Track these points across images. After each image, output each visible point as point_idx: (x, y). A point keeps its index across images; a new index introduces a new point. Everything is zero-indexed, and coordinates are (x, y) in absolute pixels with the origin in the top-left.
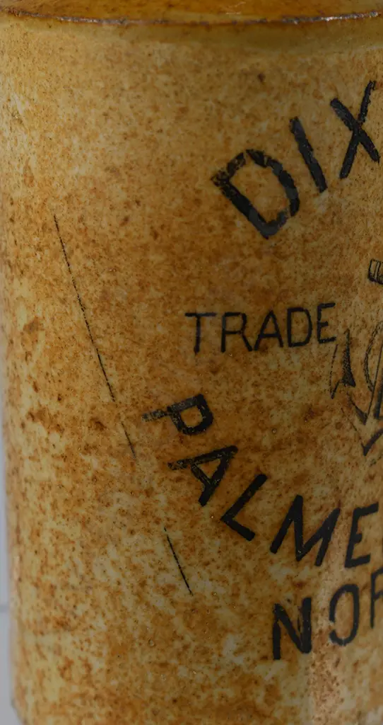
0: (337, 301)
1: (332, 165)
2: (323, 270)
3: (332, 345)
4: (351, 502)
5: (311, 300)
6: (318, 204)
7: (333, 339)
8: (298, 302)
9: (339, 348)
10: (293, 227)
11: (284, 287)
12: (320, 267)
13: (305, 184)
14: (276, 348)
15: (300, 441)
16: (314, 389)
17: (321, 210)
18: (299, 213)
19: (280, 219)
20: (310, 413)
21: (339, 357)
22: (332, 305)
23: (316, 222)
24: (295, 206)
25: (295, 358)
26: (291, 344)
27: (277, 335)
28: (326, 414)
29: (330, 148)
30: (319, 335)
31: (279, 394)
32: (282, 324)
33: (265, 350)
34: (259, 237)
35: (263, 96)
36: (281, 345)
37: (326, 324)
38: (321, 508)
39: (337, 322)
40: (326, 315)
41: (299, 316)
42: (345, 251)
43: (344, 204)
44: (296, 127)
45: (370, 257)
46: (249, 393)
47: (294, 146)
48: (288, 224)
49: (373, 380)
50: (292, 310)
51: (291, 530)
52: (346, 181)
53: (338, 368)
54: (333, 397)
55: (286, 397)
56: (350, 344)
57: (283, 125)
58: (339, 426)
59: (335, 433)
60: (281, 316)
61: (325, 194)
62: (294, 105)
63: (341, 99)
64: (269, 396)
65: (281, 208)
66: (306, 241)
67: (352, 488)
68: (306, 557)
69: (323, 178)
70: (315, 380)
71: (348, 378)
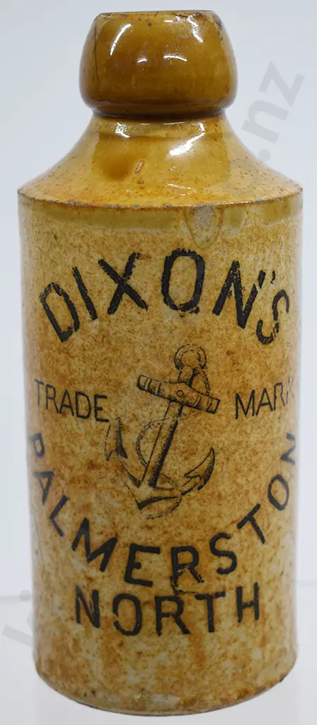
0: (108, 395)
1: (102, 304)
2: (97, 372)
3: (106, 425)
4: (126, 538)
5: (90, 389)
6: (92, 327)
7: (107, 421)
8: (82, 389)
9: (112, 427)
11: (73, 376)
12: (95, 370)
13: (83, 313)
14: (70, 415)
15: (86, 482)
16: (94, 450)
17: (95, 332)
18: (79, 330)
19: (70, 332)
20: (92, 465)
21: (112, 434)
22: (105, 397)
23: (91, 339)
24: (77, 325)
25: (81, 425)
26: (78, 416)
27: (70, 407)
28: (103, 470)
29: (100, 292)
30: (96, 416)
31: (73, 446)
32: (73, 401)
33: (64, 415)
34: (59, 340)
35: (57, 249)
36: (73, 415)
37: (101, 409)
38: (102, 533)
39: (111, 410)
40: (100, 403)
41: (81, 398)
42: (114, 364)
43: (112, 332)
44: (76, 273)
45: (138, 373)
46: (58, 440)
47: (76, 285)
48: (74, 336)
49: (147, 459)
50: (78, 393)
51: (83, 539)
52: (113, 316)
53: (112, 442)
54: (107, 460)
55: (77, 449)
56: (121, 429)
57: (69, 271)
58: (113, 481)
59: (111, 485)
60: (73, 396)
61: (96, 322)
62: (74, 259)
63: (107, 261)
64: (68, 446)
65: (69, 325)
66: (84, 350)
67: (128, 527)
68: (93, 562)
69: (95, 311)
70: (94, 444)
71: (121, 450)
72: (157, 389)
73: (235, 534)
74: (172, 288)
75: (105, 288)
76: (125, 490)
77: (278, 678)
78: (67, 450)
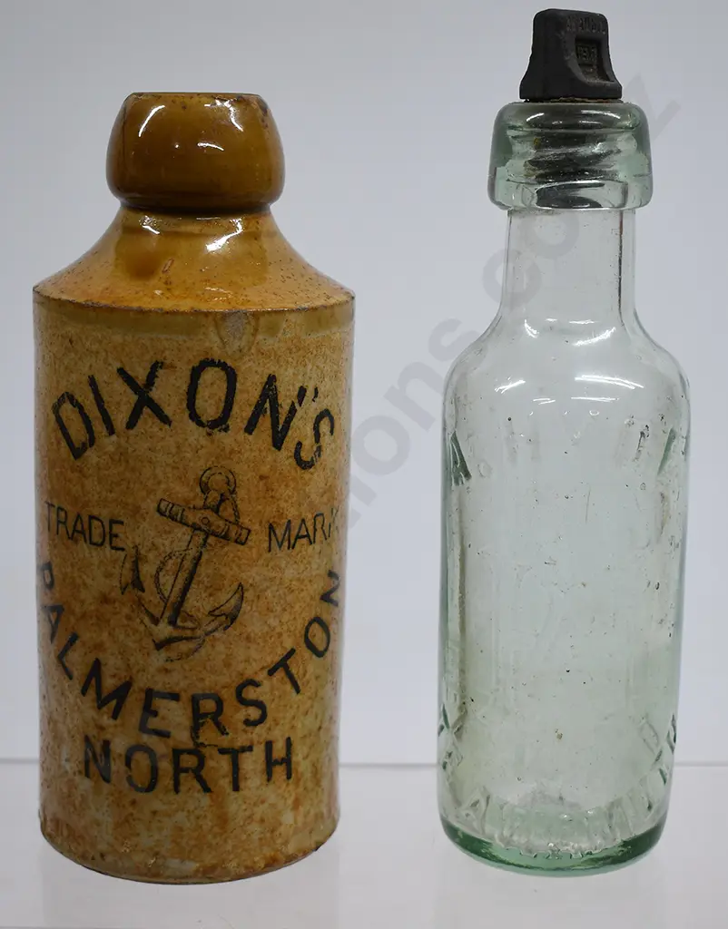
0: (125, 521)
1: (120, 419)
2: (113, 495)
3: (122, 554)
4: (141, 682)
5: (105, 514)
6: (108, 443)
7: (123, 549)
8: (95, 513)
9: (128, 557)
10: (92, 456)
11: (87, 499)
12: (111, 492)
13: (99, 427)
14: (82, 542)
15: (98, 618)
16: (108, 581)
17: (111, 449)
18: (94, 447)
19: (84, 448)
20: (105, 599)
21: (128, 565)
22: (122, 523)
23: (106, 457)
24: (92, 441)
25: (94, 554)
26: (91, 543)
27: (82, 532)
28: (117, 605)
29: (118, 403)
30: (111, 543)
31: (85, 577)
32: (86, 526)
33: (76, 541)
34: (72, 458)
35: (73, 355)
36: (85, 541)
37: (116, 536)
38: (114, 676)
39: (128, 537)
40: (116, 529)
41: (95, 523)
42: (132, 486)
43: (130, 450)
44: (92, 382)
45: (159, 497)
46: (69, 570)
47: (91, 396)
48: (88, 453)
49: (166, 594)
50: (92, 517)
51: (93, 682)
52: (131, 432)
53: (128, 575)
54: (123, 593)
55: (89, 581)
57: (85, 379)
58: (129, 618)
59: (126, 622)
60: (86, 519)
61: (114, 438)
62: (91, 366)
63: (127, 369)
64: (80, 577)
65: (84, 439)
66: (99, 469)
67: (144, 671)
68: (105, 709)
69: (112, 426)
70: (108, 575)
71: (137, 583)
72: (179, 515)
73: (265, 682)
74: (199, 403)
75: (125, 399)
76: (142, 628)
77: (314, 846)
78: (79, 581)
